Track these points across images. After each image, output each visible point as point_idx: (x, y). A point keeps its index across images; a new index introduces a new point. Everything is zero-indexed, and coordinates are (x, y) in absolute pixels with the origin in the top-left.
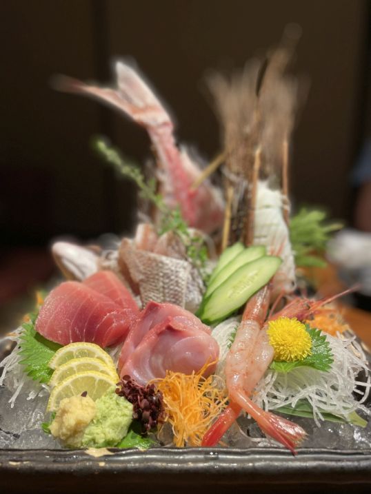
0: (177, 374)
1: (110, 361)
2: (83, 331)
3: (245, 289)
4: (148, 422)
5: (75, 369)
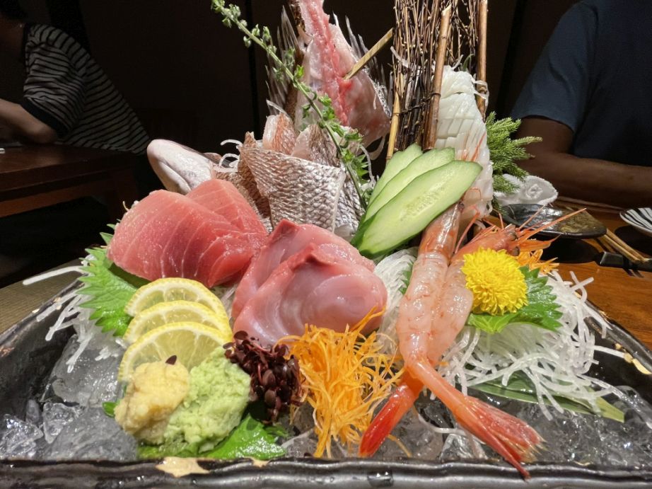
0: (322, 330)
1: (219, 307)
2: (180, 261)
3: (425, 209)
4: (273, 407)
5: (164, 318)
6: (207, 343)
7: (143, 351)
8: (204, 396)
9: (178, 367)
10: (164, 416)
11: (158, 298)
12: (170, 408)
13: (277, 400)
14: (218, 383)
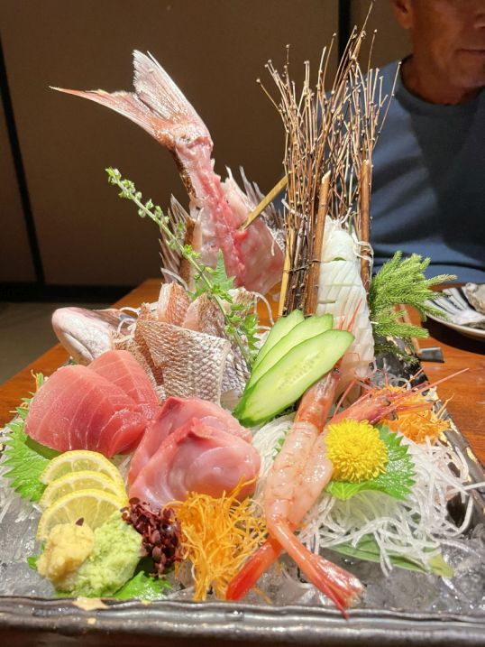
0: (202, 496)
1: (117, 476)
2: (84, 434)
3: (301, 377)
4: (159, 562)
5: (73, 486)
6: (107, 507)
7: (56, 514)
8: (105, 553)
9: (85, 528)
10: (75, 568)
11: (67, 468)
12: (80, 561)
13: (163, 556)
14: (116, 542)
